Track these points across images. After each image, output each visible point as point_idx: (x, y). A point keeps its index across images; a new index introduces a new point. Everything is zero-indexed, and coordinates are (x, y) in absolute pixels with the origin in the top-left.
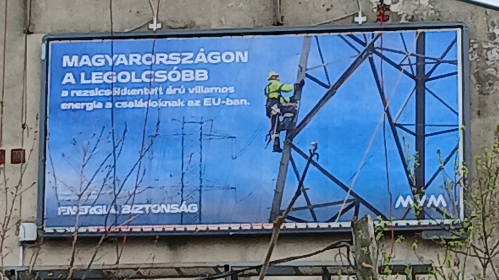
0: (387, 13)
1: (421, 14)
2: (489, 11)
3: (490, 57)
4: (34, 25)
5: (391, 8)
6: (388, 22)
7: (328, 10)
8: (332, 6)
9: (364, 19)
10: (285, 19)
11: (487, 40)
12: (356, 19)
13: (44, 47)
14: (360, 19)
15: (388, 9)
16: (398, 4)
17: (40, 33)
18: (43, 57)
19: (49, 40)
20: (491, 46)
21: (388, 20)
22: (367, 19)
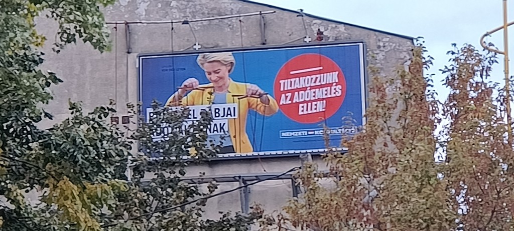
0: (322, 36)
1: (340, 36)
2: (377, 33)
3: (378, 58)
4: (131, 49)
5: (324, 33)
6: (323, 41)
7: (290, 35)
8: (292, 33)
9: (310, 39)
10: (267, 41)
11: (376, 49)
12: (305, 40)
13: (138, 60)
14: (307, 40)
15: (322, 34)
16: (328, 30)
17: (136, 53)
18: (137, 66)
19: (140, 56)
20: (378, 52)
21: (322, 39)
22: (312, 39)
